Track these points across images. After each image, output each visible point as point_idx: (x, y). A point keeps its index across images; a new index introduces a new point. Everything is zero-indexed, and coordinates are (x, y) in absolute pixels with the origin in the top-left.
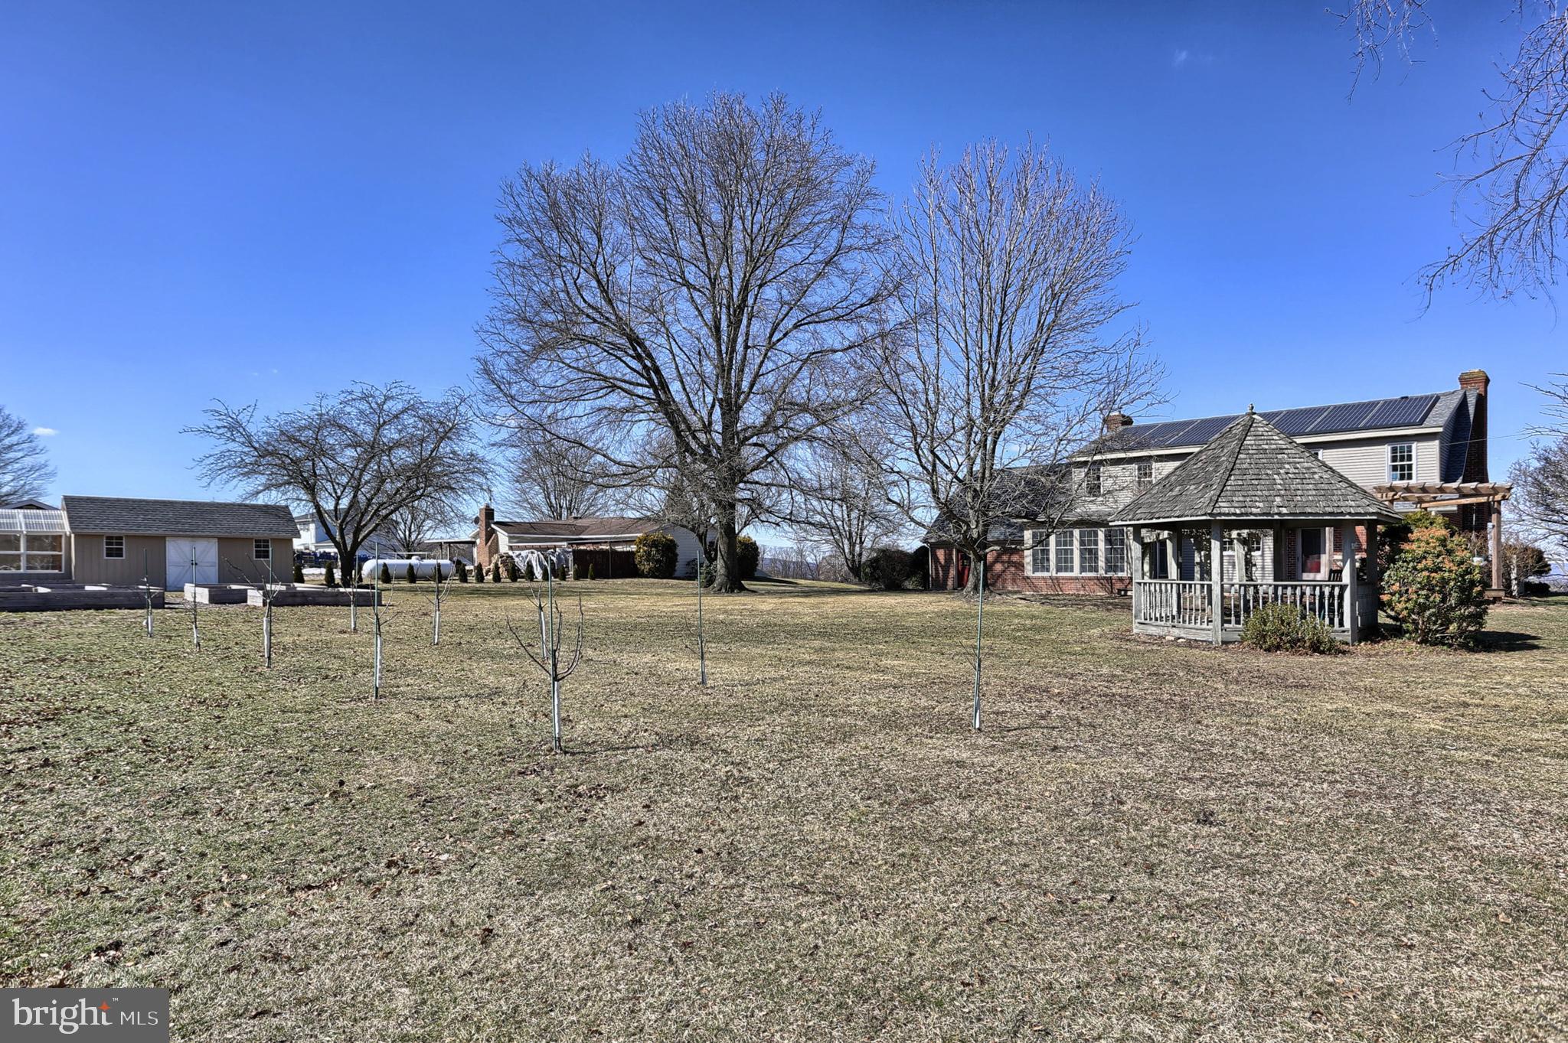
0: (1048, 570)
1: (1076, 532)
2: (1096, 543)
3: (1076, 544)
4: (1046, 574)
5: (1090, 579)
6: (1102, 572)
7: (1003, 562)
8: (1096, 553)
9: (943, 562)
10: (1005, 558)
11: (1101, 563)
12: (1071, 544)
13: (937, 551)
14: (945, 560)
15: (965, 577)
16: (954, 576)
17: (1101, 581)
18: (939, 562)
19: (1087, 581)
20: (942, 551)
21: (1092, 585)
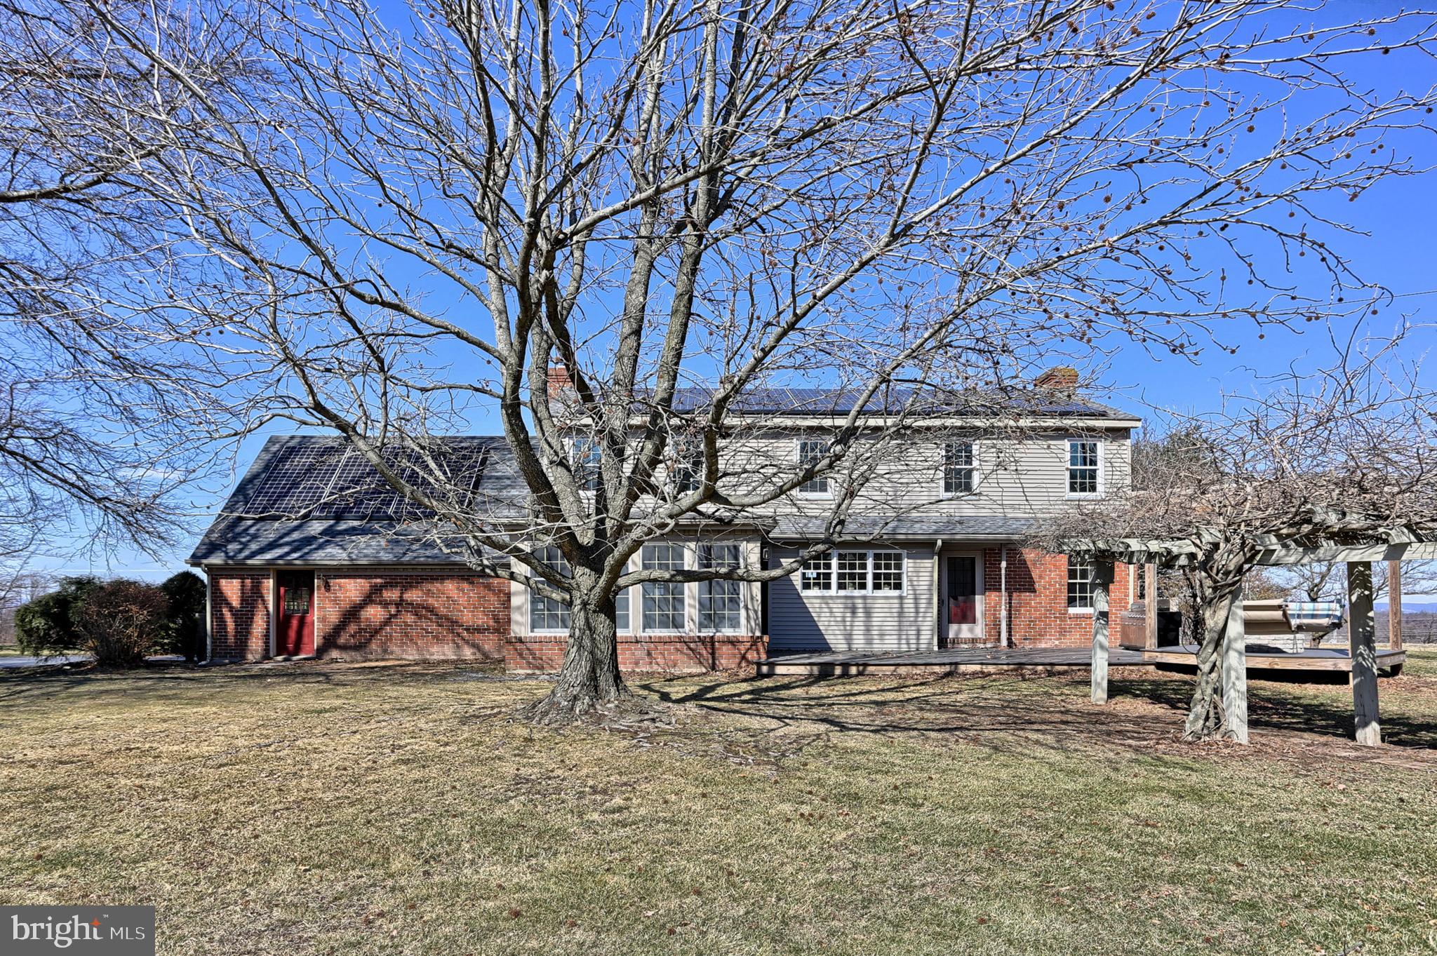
5: (669, 641)
6: (690, 629)
7: (385, 604)
8: (678, 592)
9: (236, 603)
10: (392, 595)
11: (688, 611)
13: (223, 582)
14: (243, 600)
15: (292, 634)
16: (268, 632)
17: (692, 645)
18: (229, 604)
19: (660, 647)
20: (236, 583)
21: (670, 654)
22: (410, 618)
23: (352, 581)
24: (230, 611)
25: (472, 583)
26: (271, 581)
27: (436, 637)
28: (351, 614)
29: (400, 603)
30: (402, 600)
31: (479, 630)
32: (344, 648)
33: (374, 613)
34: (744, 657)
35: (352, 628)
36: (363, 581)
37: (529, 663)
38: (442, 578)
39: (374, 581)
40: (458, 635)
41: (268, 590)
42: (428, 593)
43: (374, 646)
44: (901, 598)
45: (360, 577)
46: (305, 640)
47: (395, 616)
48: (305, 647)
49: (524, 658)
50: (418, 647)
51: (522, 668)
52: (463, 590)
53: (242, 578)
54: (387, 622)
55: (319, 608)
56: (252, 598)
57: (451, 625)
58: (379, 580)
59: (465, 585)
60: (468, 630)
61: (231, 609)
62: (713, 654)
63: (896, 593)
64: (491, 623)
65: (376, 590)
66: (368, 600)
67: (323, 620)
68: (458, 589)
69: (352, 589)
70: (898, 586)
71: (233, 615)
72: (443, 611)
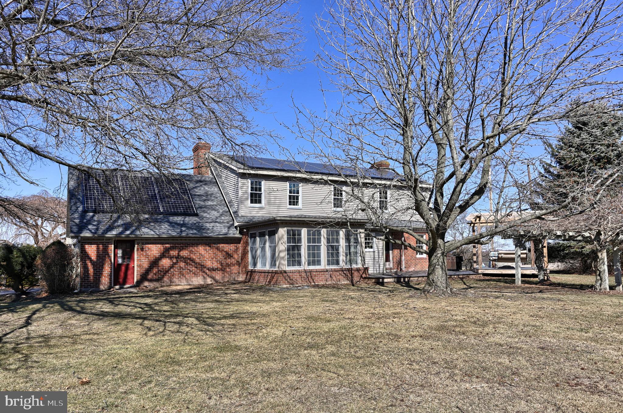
0: (299, 264)
1: (324, 232)
2: (338, 241)
3: (323, 241)
4: (296, 268)
5: (336, 271)
6: (342, 264)
8: (337, 249)
9: (94, 258)
11: (342, 258)
12: (319, 241)
13: (87, 246)
14: (98, 256)
15: (122, 274)
16: (111, 273)
17: (345, 272)
18: (90, 259)
19: (335, 273)
20: (94, 247)
21: (338, 276)
22: (182, 264)
23: (154, 245)
24: (91, 262)
25: (210, 247)
26: (113, 246)
27: (194, 273)
28: (155, 263)
29: (178, 257)
30: (179, 255)
31: (214, 270)
32: (151, 281)
33: (166, 262)
34: (361, 277)
35: (155, 270)
36: (159, 246)
37: (288, 282)
38: (197, 244)
39: (165, 245)
40: (204, 272)
41: (111, 250)
42: (191, 252)
43: (166, 279)
44: (374, 252)
45: (158, 244)
46: (129, 277)
47: (175, 264)
48: (129, 281)
49: (286, 280)
50: (186, 279)
51: (285, 284)
52: (206, 250)
53: (98, 245)
54: (172, 267)
55: (138, 260)
56: (103, 256)
57: (201, 267)
58: (167, 245)
59: (208, 248)
60: (208, 269)
61: (91, 261)
62: (352, 275)
63: (372, 250)
64: (219, 266)
65: (167, 250)
66: (163, 255)
67: (139, 266)
68: (204, 250)
69: (155, 250)
70: (371, 247)
71: (92, 264)
72: (198, 260)
